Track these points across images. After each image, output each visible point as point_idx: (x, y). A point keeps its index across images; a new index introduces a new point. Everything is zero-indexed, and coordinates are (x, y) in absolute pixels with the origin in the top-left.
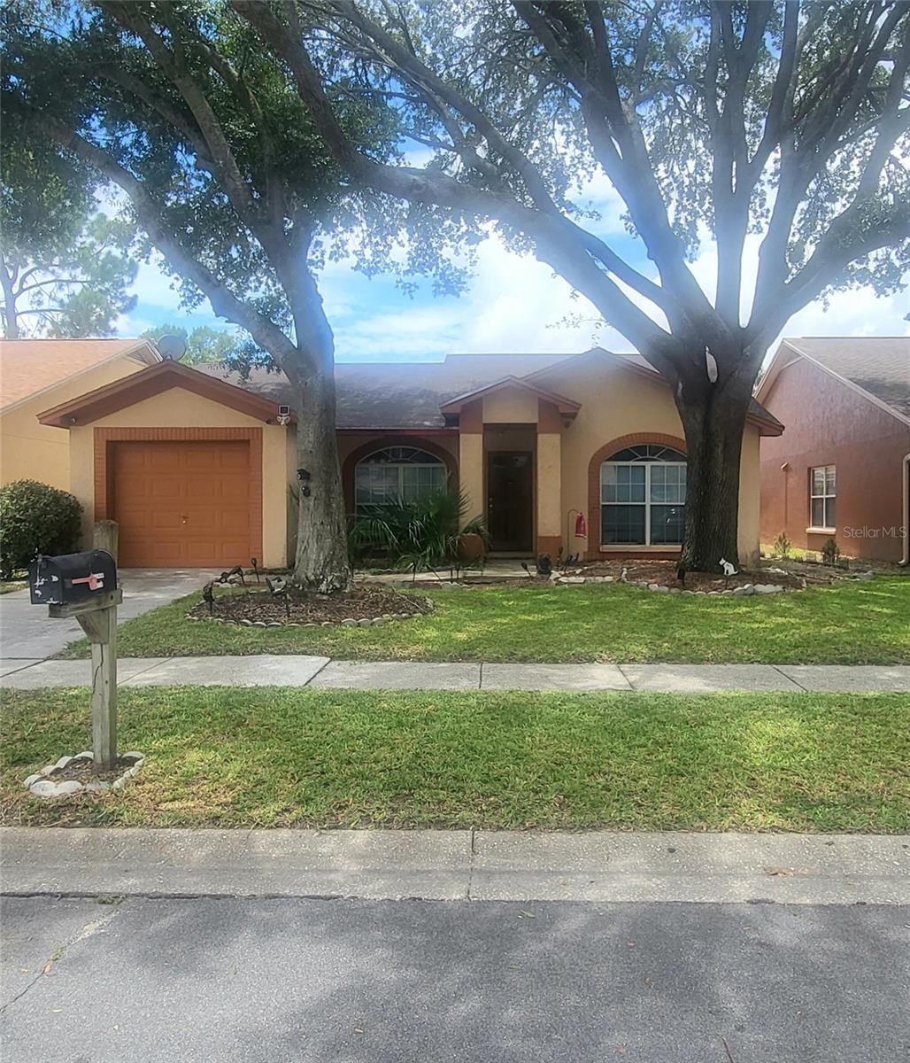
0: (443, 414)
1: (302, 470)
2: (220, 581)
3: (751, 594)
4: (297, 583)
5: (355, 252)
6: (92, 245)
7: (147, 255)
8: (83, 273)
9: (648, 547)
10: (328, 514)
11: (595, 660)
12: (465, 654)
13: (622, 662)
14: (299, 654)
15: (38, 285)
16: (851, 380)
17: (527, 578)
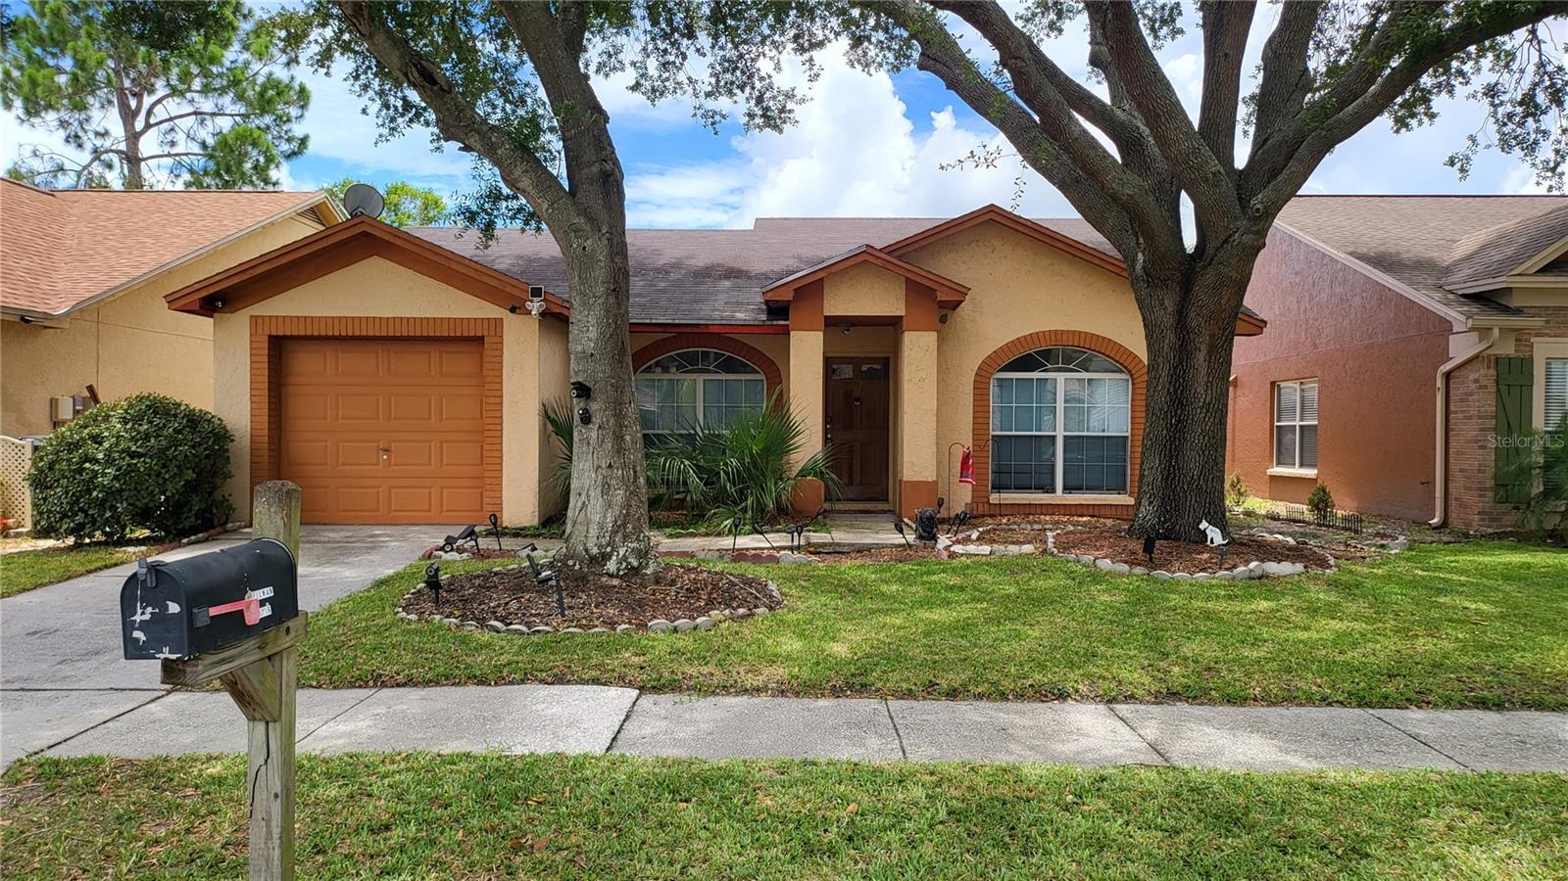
0: (766, 301)
1: (579, 383)
2: (442, 549)
3: (1260, 578)
4: (572, 558)
5: (633, 64)
6: (247, 64)
7: (327, 63)
8: (234, 102)
9: (1059, 496)
10: (619, 450)
11: (1069, 695)
12: (853, 683)
13: (1112, 701)
14: (585, 682)
15: (171, 119)
16: (1350, 254)
17: (900, 546)
